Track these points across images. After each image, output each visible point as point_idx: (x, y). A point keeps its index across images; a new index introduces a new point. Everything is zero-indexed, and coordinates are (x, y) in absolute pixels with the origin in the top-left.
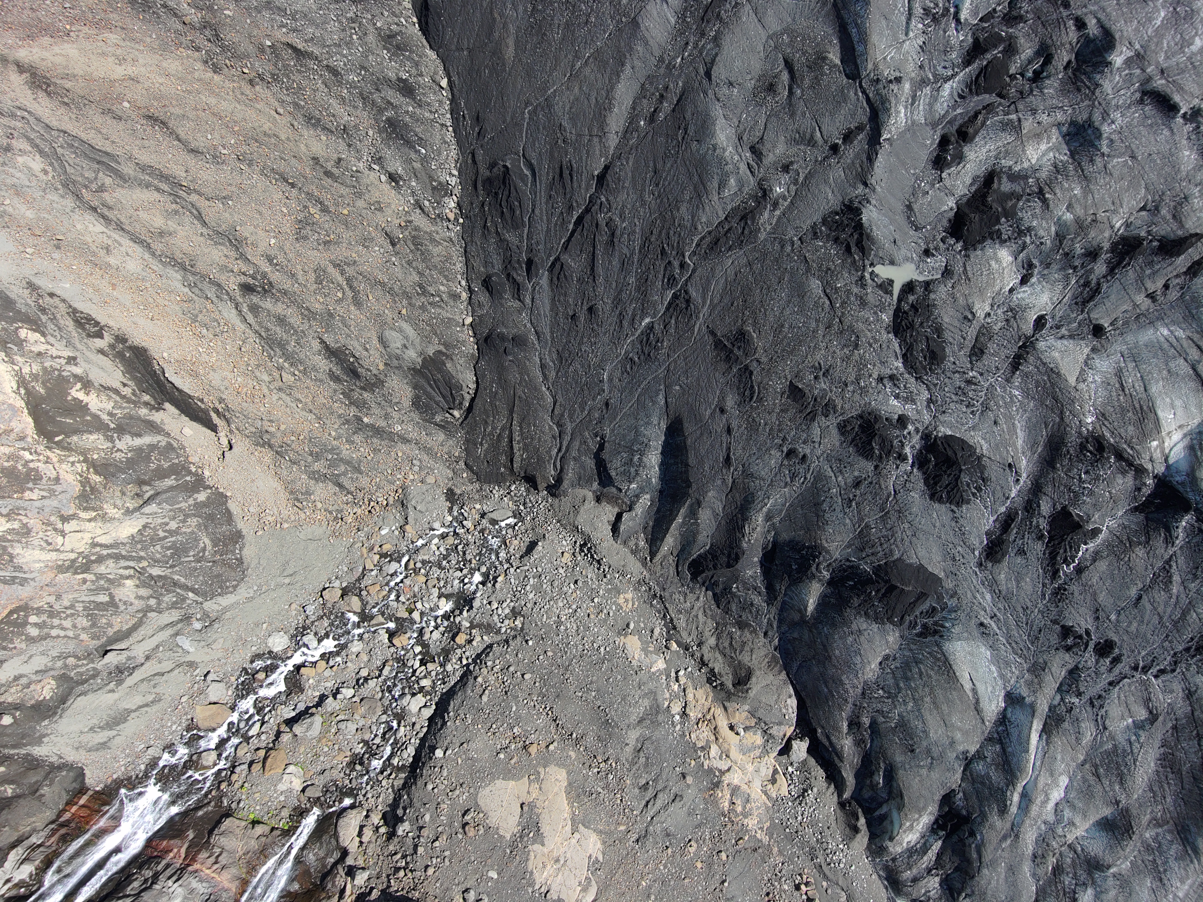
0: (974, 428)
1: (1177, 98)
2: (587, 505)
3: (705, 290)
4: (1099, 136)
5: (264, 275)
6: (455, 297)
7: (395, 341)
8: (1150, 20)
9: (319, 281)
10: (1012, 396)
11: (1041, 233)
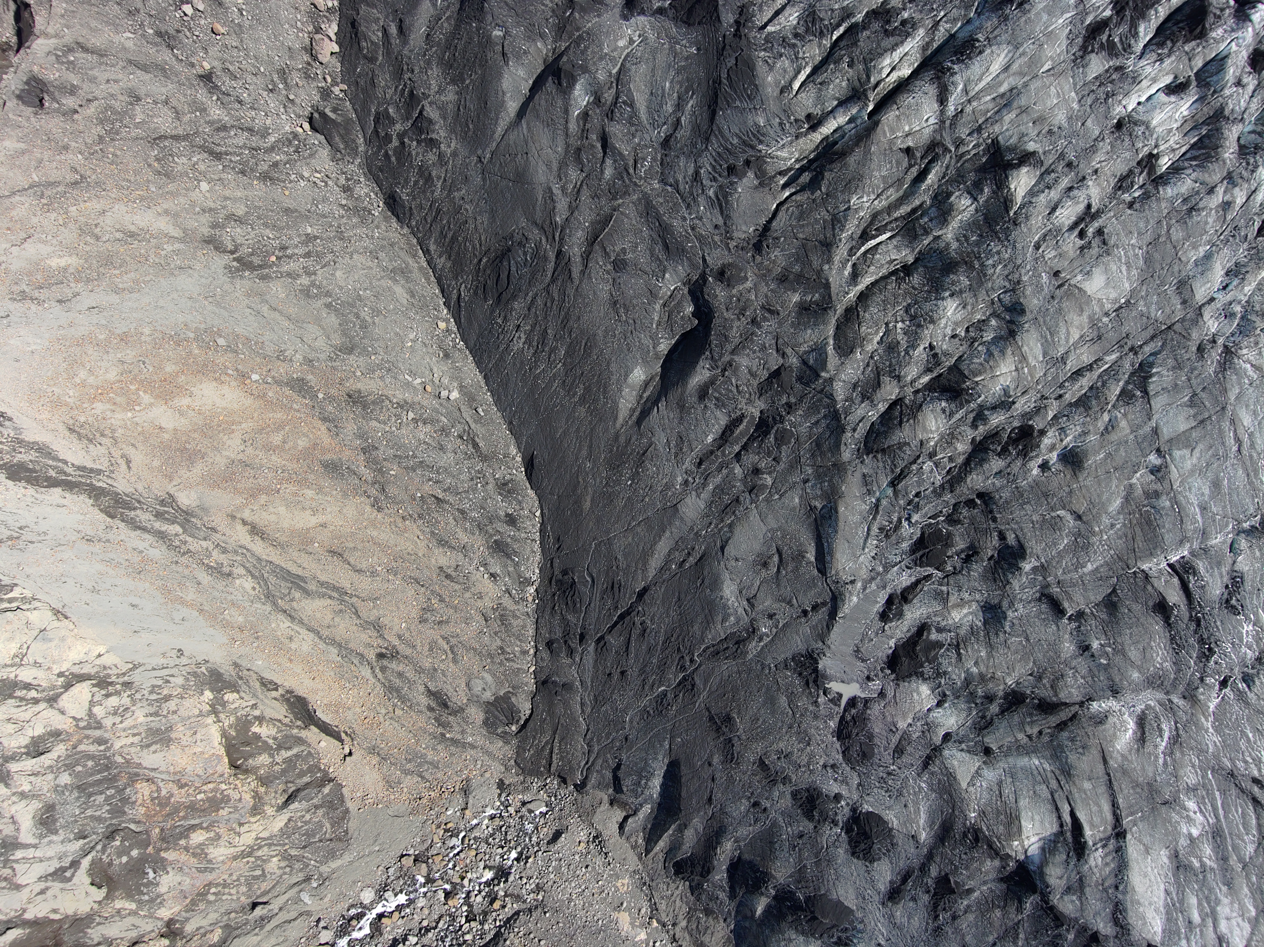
0: (889, 808)
1: (1066, 605)
2: (602, 808)
3: (706, 682)
4: (1005, 618)
5: (394, 647)
6: (525, 653)
7: (478, 686)
8: (1055, 544)
9: (431, 649)
10: (920, 788)
11: (954, 677)
